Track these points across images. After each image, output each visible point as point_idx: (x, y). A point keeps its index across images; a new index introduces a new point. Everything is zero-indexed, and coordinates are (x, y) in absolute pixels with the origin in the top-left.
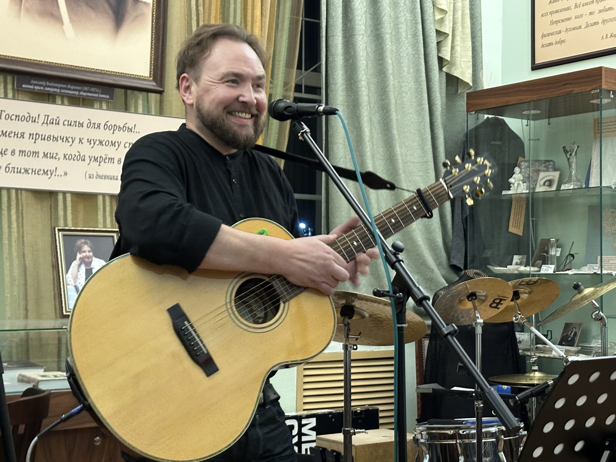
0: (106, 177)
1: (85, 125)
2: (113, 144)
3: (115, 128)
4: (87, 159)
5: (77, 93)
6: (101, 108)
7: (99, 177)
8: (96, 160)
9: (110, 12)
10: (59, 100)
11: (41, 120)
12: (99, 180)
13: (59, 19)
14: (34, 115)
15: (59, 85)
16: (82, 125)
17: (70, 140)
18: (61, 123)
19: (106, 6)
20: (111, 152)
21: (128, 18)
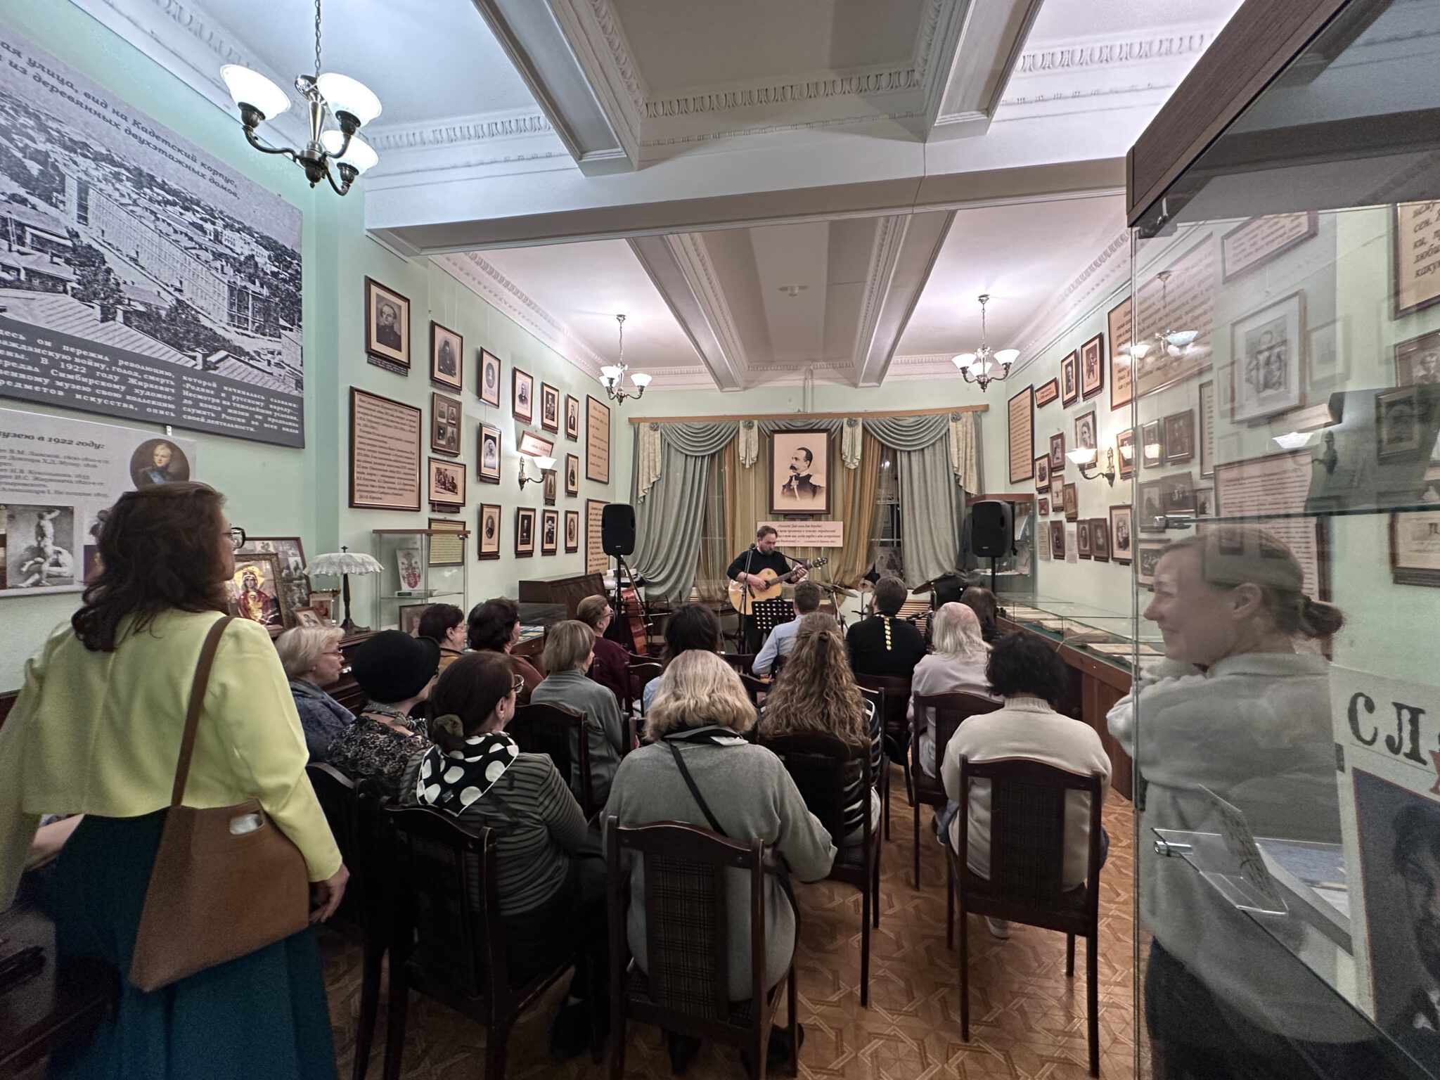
1: (805, 527)
2: (814, 531)
3: (814, 527)
4: (805, 536)
6: (808, 521)
8: (808, 536)
9: (812, 492)
10: (796, 520)
11: (791, 526)
13: (795, 497)
18: (797, 527)
19: (810, 491)
20: (813, 534)
21: (818, 493)
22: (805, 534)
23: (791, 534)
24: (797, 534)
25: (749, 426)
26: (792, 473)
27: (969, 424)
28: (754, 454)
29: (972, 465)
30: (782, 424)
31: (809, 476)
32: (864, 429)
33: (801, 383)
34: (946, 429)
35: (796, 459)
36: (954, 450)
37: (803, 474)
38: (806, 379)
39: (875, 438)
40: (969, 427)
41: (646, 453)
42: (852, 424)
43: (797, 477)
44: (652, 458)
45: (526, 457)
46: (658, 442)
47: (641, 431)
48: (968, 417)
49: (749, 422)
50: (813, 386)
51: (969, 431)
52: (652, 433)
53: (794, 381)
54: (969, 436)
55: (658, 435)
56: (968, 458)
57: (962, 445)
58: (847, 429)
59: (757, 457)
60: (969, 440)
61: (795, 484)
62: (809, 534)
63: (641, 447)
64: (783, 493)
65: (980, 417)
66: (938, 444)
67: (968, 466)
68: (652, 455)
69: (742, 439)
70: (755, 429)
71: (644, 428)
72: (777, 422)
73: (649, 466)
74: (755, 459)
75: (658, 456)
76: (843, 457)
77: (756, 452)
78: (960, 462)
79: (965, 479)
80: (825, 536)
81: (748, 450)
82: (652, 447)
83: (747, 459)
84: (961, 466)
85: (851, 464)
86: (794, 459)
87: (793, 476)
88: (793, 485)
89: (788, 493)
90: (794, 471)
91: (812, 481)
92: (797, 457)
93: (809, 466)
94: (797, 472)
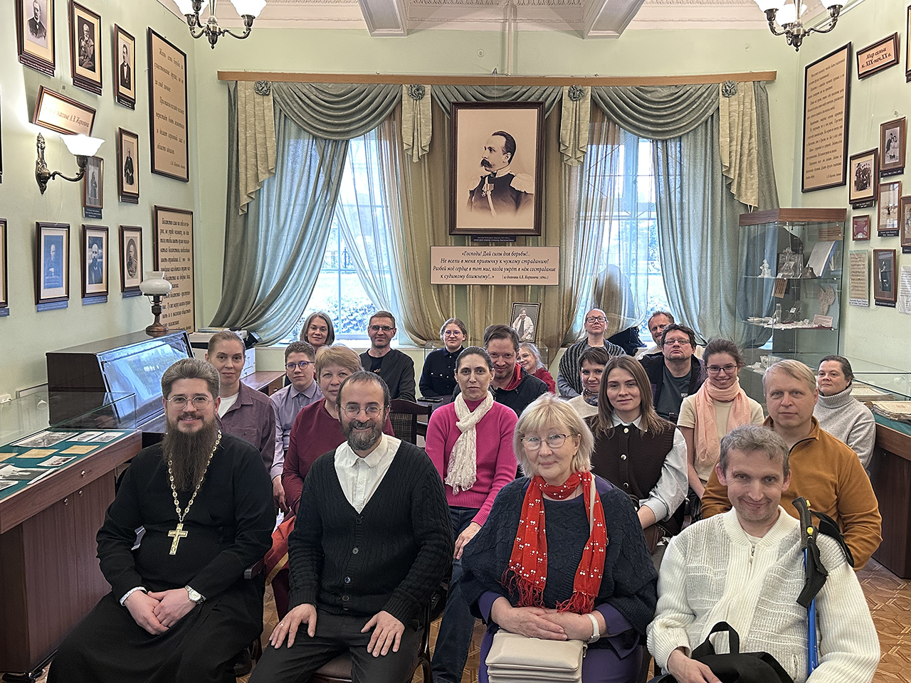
0: (512, 277)
2: (516, 262)
3: (517, 254)
4: (504, 270)
5: (499, 240)
6: (509, 245)
7: (509, 277)
8: (508, 269)
9: (513, 202)
10: (489, 244)
11: (482, 254)
12: (509, 279)
14: (479, 252)
15: (491, 238)
16: (501, 254)
17: (496, 262)
18: (491, 254)
19: (511, 199)
20: (515, 266)
21: (522, 203)
22: (503, 266)
23: (483, 266)
24: (491, 265)
25: (418, 95)
26: (484, 172)
27: (747, 100)
28: (426, 140)
29: (750, 164)
30: (471, 93)
31: (510, 177)
32: (594, 104)
33: (497, 27)
34: (714, 107)
35: (491, 149)
36: (724, 140)
37: (500, 174)
38: (506, 20)
39: (610, 119)
40: (748, 105)
41: (249, 133)
42: (576, 96)
43: (492, 179)
44: (260, 141)
45: (48, 134)
46: (270, 114)
47: (241, 94)
48: (746, 90)
49: (417, 85)
50: (516, 32)
51: (748, 111)
52: (259, 99)
53: (487, 22)
54: (747, 118)
55: (269, 102)
56: (746, 152)
57: (737, 133)
58: (568, 104)
59: (431, 144)
60: (747, 124)
61: (488, 189)
62: (509, 266)
63: (241, 123)
64: (470, 202)
65: (764, 90)
66: (701, 131)
67: (744, 165)
68: (260, 136)
69: (407, 114)
70: (428, 97)
71: (246, 91)
72: (462, 89)
73: (256, 153)
74: (427, 149)
75: (271, 138)
76: (562, 148)
77: (429, 137)
78: (733, 158)
79: (739, 184)
80: (533, 270)
81: (416, 134)
82: (259, 123)
83: (415, 148)
84: (733, 164)
85: (573, 160)
86: (487, 149)
87: (486, 177)
88: (485, 191)
89: (478, 203)
90: (488, 169)
91: (514, 184)
92: (491, 146)
93: (509, 161)
94: (492, 170)
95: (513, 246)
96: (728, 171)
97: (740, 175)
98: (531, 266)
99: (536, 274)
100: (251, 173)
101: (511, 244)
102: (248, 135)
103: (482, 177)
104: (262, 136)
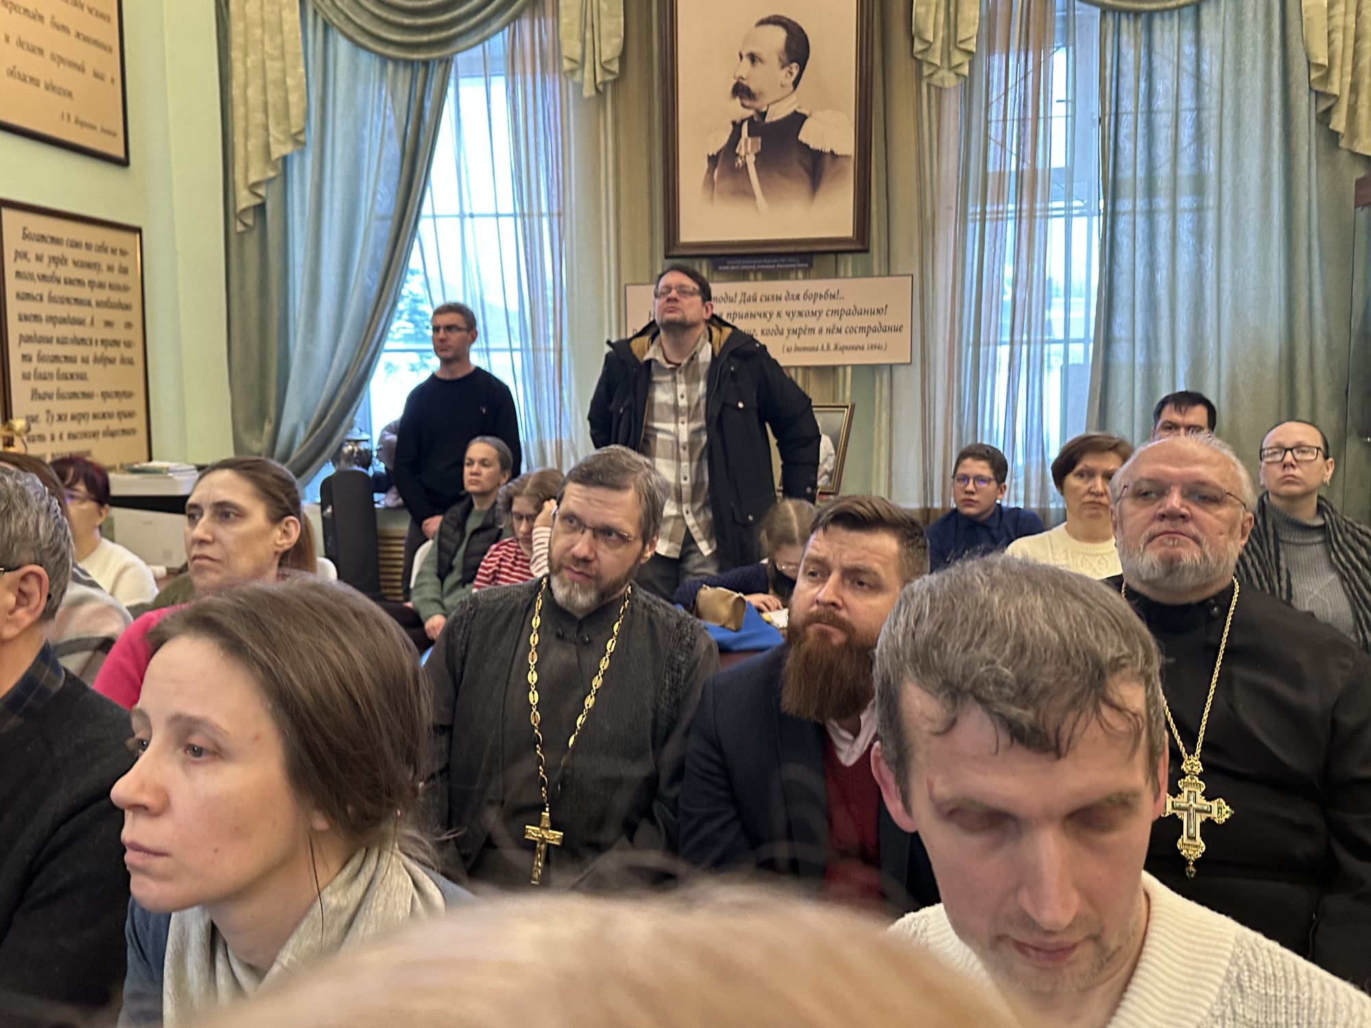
0: (805, 349)
1: (783, 298)
2: (814, 314)
3: (816, 297)
4: (786, 333)
5: (773, 266)
6: (797, 278)
7: (798, 349)
8: (794, 332)
9: (806, 176)
10: (752, 276)
11: (739, 298)
12: (797, 353)
13: (750, 195)
14: (731, 294)
15: (755, 262)
16: (780, 299)
17: (768, 315)
18: (758, 299)
19: (802, 171)
20: (811, 322)
21: (826, 178)
22: (785, 323)
24: (758, 324)
26: (738, 110)
28: (610, 48)
31: (798, 119)
35: (753, 58)
37: (777, 113)
43: (758, 125)
44: (271, 76)
46: (292, 19)
59: (623, 58)
61: (748, 148)
62: (799, 323)
63: (237, 40)
64: (710, 182)
73: (266, 104)
74: (615, 67)
75: (295, 67)
76: (918, 46)
77: (617, 41)
78: (1338, 44)
79: (1353, 110)
80: (852, 330)
81: (588, 35)
82: (271, 39)
83: (588, 66)
84: (1338, 61)
85: (944, 73)
86: (746, 61)
87: (743, 121)
88: (742, 153)
89: (727, 184)
90: (747, 103)
91: (807, 135)
92: (755, 50)
93: (796, 84)
94: (758, 104)
95: (805, 278)
96: (1326, 77)
97: (1355, 89)
98: (848, 322)
99: (859, 339)
100: (254, 143)
101: (800, 275)
102: (249, 64)
103: (734, 123)
104: (277, 65)
